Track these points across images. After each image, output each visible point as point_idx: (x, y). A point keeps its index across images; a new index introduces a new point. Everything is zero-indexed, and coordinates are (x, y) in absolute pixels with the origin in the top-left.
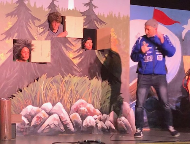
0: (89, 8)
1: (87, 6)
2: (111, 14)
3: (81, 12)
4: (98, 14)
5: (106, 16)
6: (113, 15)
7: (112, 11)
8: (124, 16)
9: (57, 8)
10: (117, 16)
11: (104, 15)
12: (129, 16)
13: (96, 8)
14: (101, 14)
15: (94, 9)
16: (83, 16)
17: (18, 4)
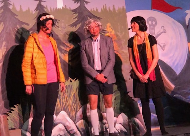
0: (80, 4)
1: (78, 3)
3: (71, 10)
4: (91, 10)
7: (105, 5)
8: (119, 9)
9: (45, 9)
10: (112, 9)
11: (97, 10)
12: (125, 7)
14: (94, 9)
16: (74, 14)
17: (2, 10)
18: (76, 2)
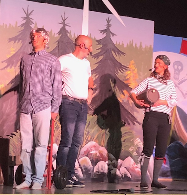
0: (106, 35)
1: (104, 33)
2: (131, 43)
3: (96, 40)
4: (117, 43)
5: (125, 46)
6: (134, 45)
7: (132, 40)
8: (146, 47)
9: (68, 34)
10: (138, 46)
11: (123, 44)
12: (152, 47)
13: (114, 36)
14: (119, 43)
15: (112, 37)
16: (98, 44)
17: (23, 27)
18: (103, 33)
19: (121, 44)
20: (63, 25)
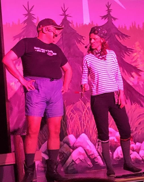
1: (105, 19)
2: (134, 25)
5: (128, 29)
6: (137, 27)
14: (122, 26)
17: (26, 23)
19: (124, 27)
20: (64, 16)
